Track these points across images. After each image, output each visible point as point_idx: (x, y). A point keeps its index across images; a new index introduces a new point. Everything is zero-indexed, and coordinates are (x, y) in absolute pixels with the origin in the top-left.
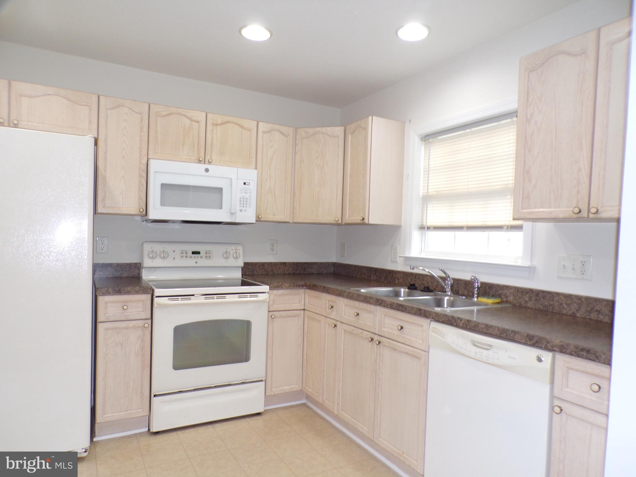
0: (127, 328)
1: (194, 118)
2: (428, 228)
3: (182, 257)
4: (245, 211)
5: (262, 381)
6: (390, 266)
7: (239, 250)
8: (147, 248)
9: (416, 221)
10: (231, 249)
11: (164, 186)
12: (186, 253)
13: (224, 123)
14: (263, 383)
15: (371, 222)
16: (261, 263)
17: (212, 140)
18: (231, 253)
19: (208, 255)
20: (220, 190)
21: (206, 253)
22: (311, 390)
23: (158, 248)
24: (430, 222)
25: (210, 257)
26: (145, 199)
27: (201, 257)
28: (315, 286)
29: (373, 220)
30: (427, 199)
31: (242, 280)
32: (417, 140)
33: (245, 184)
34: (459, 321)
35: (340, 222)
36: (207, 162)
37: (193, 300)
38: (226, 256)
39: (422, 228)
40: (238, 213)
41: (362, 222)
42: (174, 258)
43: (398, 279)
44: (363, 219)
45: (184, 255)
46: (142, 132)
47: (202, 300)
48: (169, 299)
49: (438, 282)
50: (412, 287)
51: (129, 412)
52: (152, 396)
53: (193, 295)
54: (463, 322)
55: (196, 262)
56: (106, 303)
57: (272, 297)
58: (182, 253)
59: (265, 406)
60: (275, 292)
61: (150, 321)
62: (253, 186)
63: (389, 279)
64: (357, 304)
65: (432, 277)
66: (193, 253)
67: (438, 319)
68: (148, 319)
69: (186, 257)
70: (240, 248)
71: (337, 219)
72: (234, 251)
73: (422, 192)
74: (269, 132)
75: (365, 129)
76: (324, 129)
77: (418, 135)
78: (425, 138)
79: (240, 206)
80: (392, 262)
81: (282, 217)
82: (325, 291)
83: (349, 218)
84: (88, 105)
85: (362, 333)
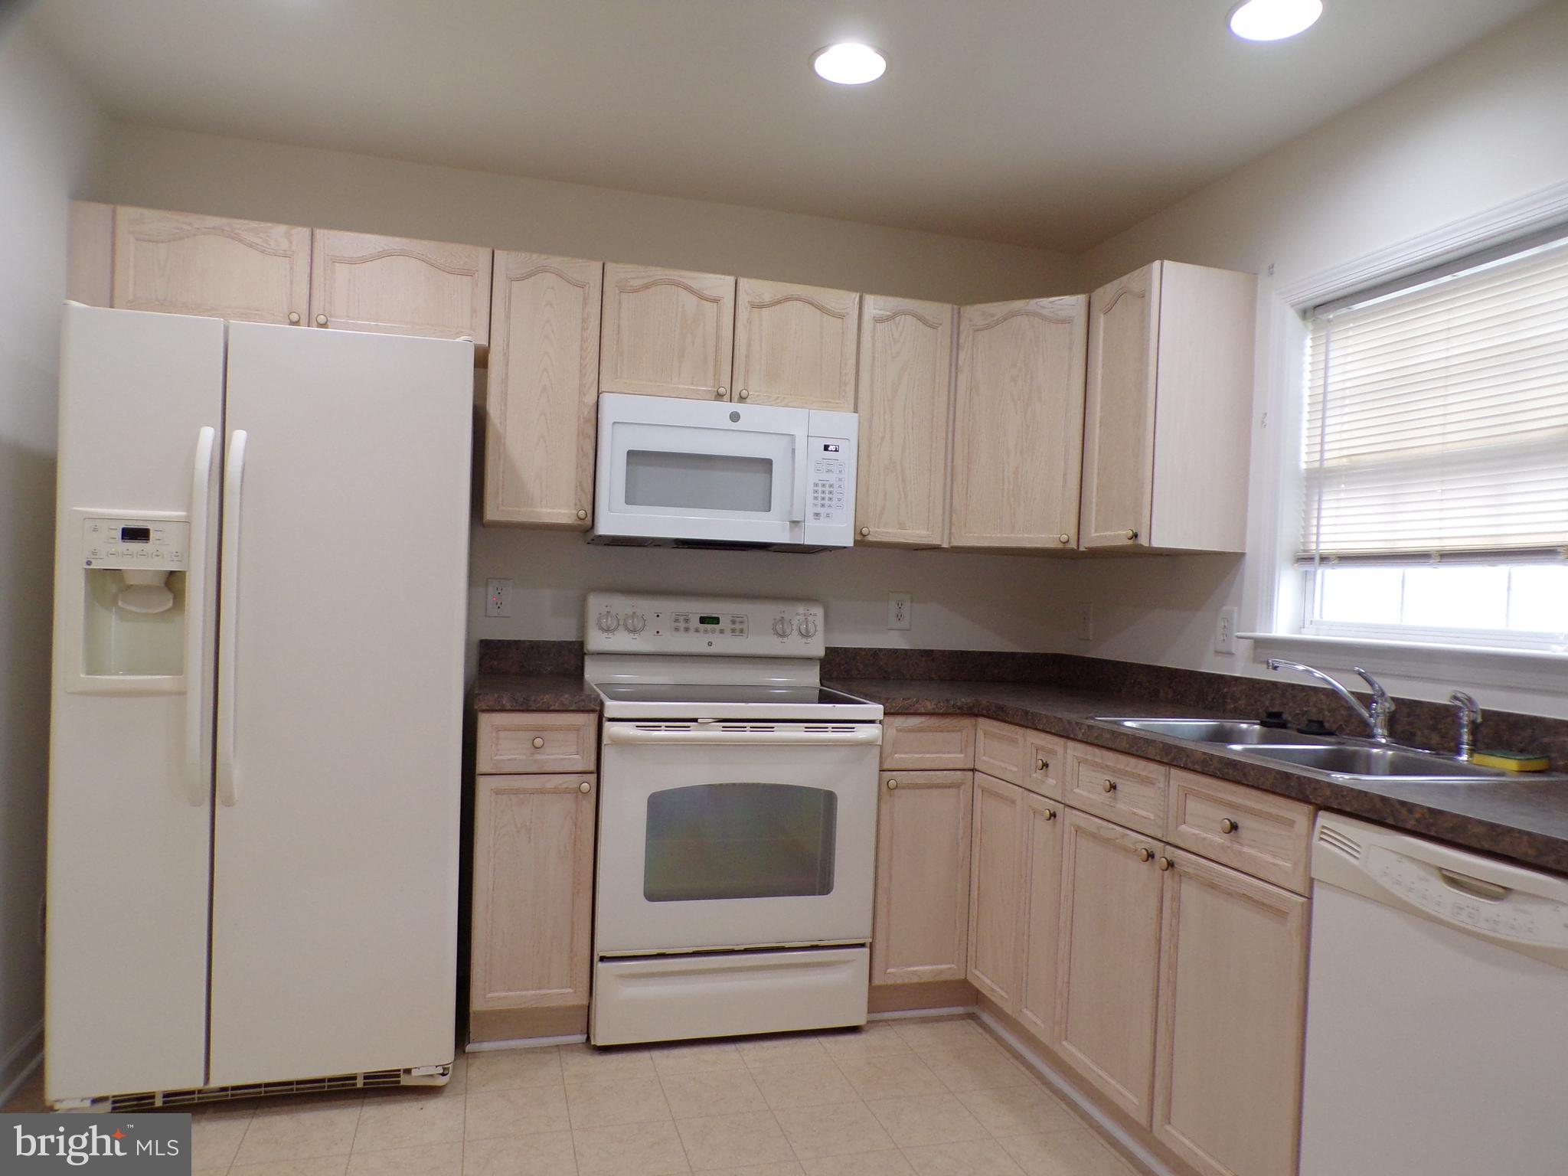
0: (542, 792)
1: (707, 293)
2: (1324, 559)
3: (677, 629)
4: (828, 515)
5: (862, 945)
6: (1211, 665)
7: (815, 615)
8: (596, 604)
9: (1287, 538)
10: (796, 613)
11: (635, 457)
12: (687, 621)
13: (779, 302)
14: (866, 950)
15: (1156, 544)
16: (870, 649)
17: (749, 345)
18: (795, 623)
19: (739, 628)
20: (766, 464)
21: (733, 622)
22: (989, 982)
23: (622, 605)
24: (1330, 542)
25: (742, 631)
26: (591, 490)
27: (722, 631)
28: (1001, 708)
29: (1165, 536)
30: (1318, 479)
31: (821, 690)
32: (1292, 318)
33: (826, 448)
34: (1404, 811)
35: (1073, 545)
36: (736, 396)
37: (694, 733)
38: (781, 629)
39: (1305, 559)
40: (810, 523)
41: (1130, 542)
42: (658, 632)
43: (1235, 700)
44: (1136, 536)
45: (682, 625)
46: (584, 329)
47: (716, 733)
48: (634, 727)
49: (1350, 708)
50: (1274, 722)
51: (543, 992)
52: (596, 958)
53: (695, 720)
54: (1417, 816)
55: (710, 644)
56: (498, 729)
57: (892, 733)
58: (677, 621)
59: (870, 1011)
60: (899, 721)
61: (593, 778)
62: (848, 455)
63: (1210, 697)
64: (1110, 758)
65: (1333, 694)
66: (703, 620)
67: (1339, 804)
68: (591, 773)
69: (687, 629)
70: (818, 612)
71: (1064, 538)
72: (802, 618)
73: (1305, 459)
74: (889, 319)
75: (1143, 296)
76: (1034, 304)
77: (1292, 306)
78: (1315, 311)
79: (815, 505)
80: (1217, 653)
81: (924, 533)
82: (1029, 722)
83: (1096, 531)
84: (469, 273)
85: (1123, 836)
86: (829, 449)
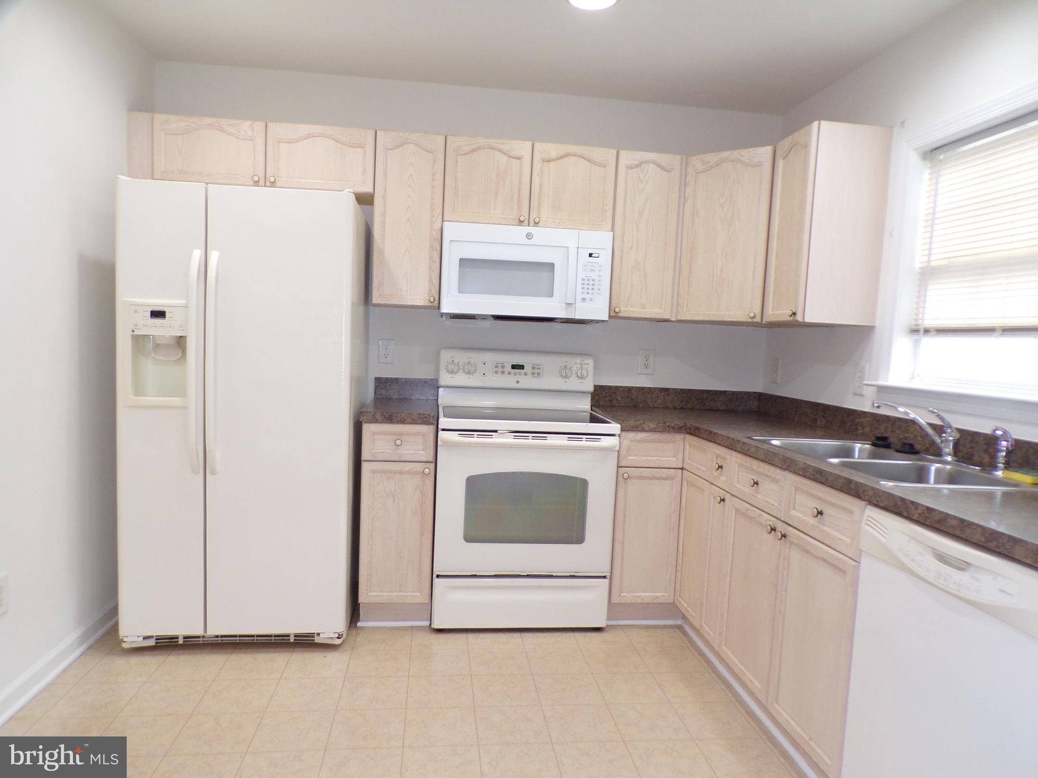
0: (401, 473)
1: (514, 153)
2: (927, 331)
3: (496, 372)
4: (591, 300)
5: (605, 577)
6: (849, 402)
7: (588, 364)
8: (446, 356)
9: (903, 315)
10: (575, 363)
11: (463, 262)
12: (503, 367)
13: (561, 157)
14: (606, 581)
15: (808, 319)
16: (626, 387)
17: (541, 187)
18: (574, 369)
19: (537, 372)
20: (551, 267)
21: (533, 368)
22: (685, 605)
23: (461, 357)
24: (930, 320)
25: (539, 374)
26: (438, 283)
27: (526, 374)
28: (697, 429)
29: (812, 316)
30: (928, 274)
31: (591, 413)
32: (914, 158)
33: (590, 255)
34: (913, 508)
35: (758, 319)
36: (532, 222)
37: (496, 439)
38: (564, 373)
39: (915, 331)
40: (579, 304)
41: (791, 319)
42: (484, 374)
43: (863, 428)
44: (794, 314)
45: (500, 369)
46: (434, 180)
47: (510, 439)
48: (459, 434)
49: (927, 435)
50: (881, 443)
51: (402, 594)
52: (434, 576)
53: (496, 431)
54: (920, 511)
55: (518, 382)
56: (374, 434)
57: (626, 443)
58: (497, 367)
59: (609, 618)
60: (631, 435)
61: (433, 465)
62: (605, 259)
63: (848, 425)
64: (755, 464)
66: (514, 367)
67: (877, 501)
68: (431, 462)
69: (503, 372)
70: (590, 362)
71: (752, 315)
72: (579, 366)
73: (919, 262)
74: (638, 166)
75: (806, 146)
76: (736, 154)
77: (916, 150)
78: (932, 153)
79: (583, 293)
80: (855, 394)
81: (658, 311)
82: (711, 437)
83: (772, 311)
84: (361, 146)
85: (760, 516)
86: (593, 256)
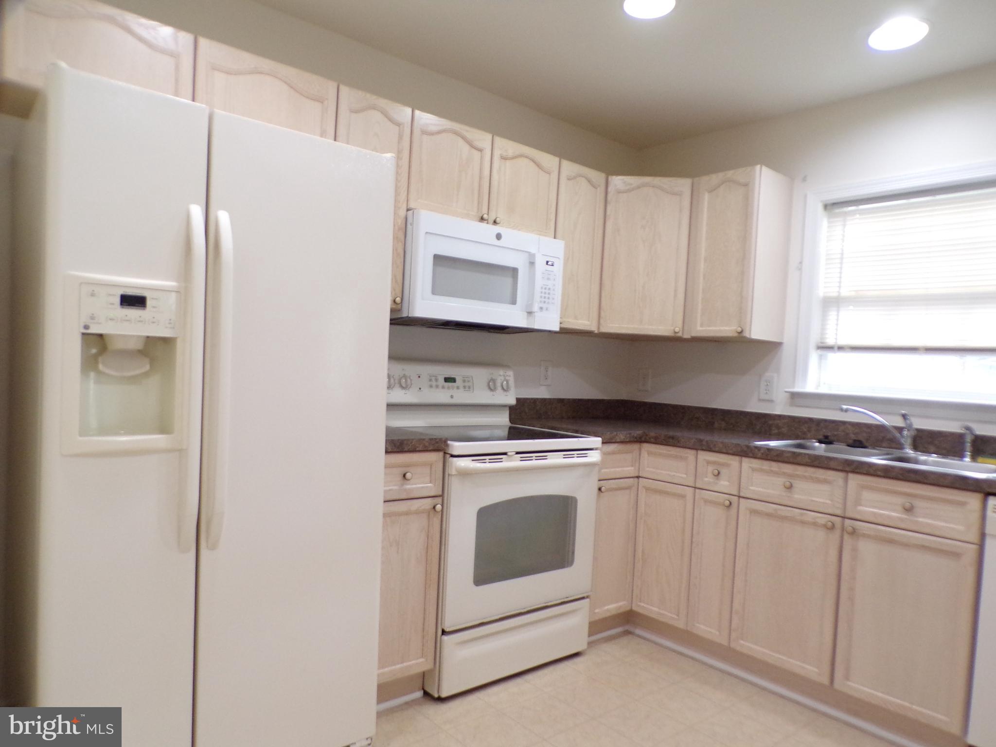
0: (409, 513)
1: (476, 144)
3: (431, 386)
4: (547, 309)
5: (587, 597)
6: (754, 407)
7: (510, 376)
9: (814, 335)
10: (501, 375)
11: (439, 259)
12: (436, 380)
13: (516, 157)
14: (588, 601)
15: (754, 336)
16: (532, 399)
17: (498, 185)
18: (500, 381)
19: (467, 385)
20: (514, 271)
21: (464, 381)
22: (656, 609)
25: (469, 387)
26: (401, 281)
27: (458, 388)
33: (547, 263)
35: (680, 334)
36: (491, 221)
37: (506, 463)
38: (491, 386)
39: (821, 347)
40: (538, 313)
41: (738, 335)
42: (420, 389)
43: (778, 428)
44: (742, 331)
45: (434, 383)
46: (400, 158)
47: (516, 463)
48: (473, 460)
49: (889, 434)
50: (826, 440)
52: (440, 633)
53: (505, 454)
55: (451, 397)
58: (431, 380)
59: (589, 638)
61: (440, 500)
62: (560, 270)
64: (788, 468)
66: (446, 380)
68: (437, 496)
69: (437, 386)
71: (676, 329)
72: (503, 378)
74: (574, 178)
75: (747, 185)
76: (657, 180)
78: (831, 206)
79: (541, 302)
80: (760, 400)
81: (587, 322)
83: (702, 326)
84: (320, 100)
86: (549, 264)
